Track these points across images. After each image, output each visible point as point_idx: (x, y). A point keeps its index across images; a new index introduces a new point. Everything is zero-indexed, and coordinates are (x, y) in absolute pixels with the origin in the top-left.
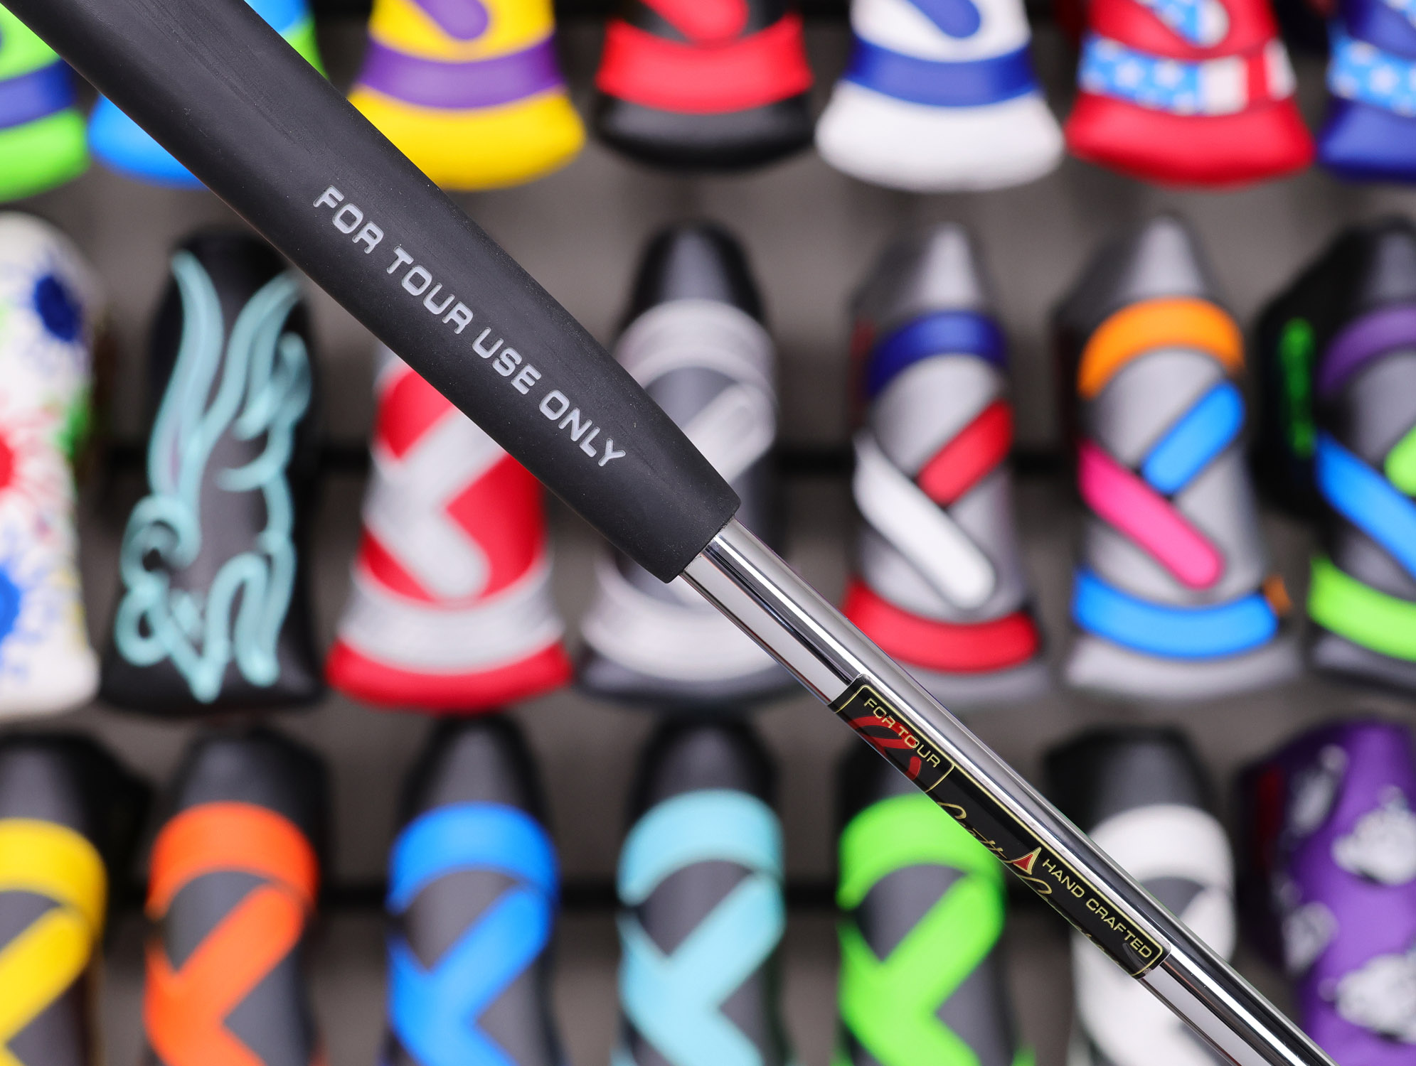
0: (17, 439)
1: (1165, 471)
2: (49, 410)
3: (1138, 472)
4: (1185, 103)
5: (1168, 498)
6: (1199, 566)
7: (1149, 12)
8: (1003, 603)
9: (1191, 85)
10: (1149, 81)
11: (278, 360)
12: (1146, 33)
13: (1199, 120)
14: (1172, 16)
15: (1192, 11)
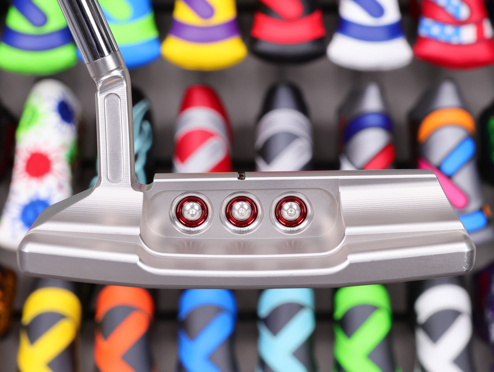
0: (52, 156)
1: (448, 168)
2: (63, 147)
3: (439, 168)
4: (455, 40)
5: (449, 177)
6: (460, 201)
7: (442, 9)
9: (457, 34)
10: (442, 32)
11: (141, 130)
12: (441, 16)
13: (460, 46)
14: (451, 10)
15: (457, 8)
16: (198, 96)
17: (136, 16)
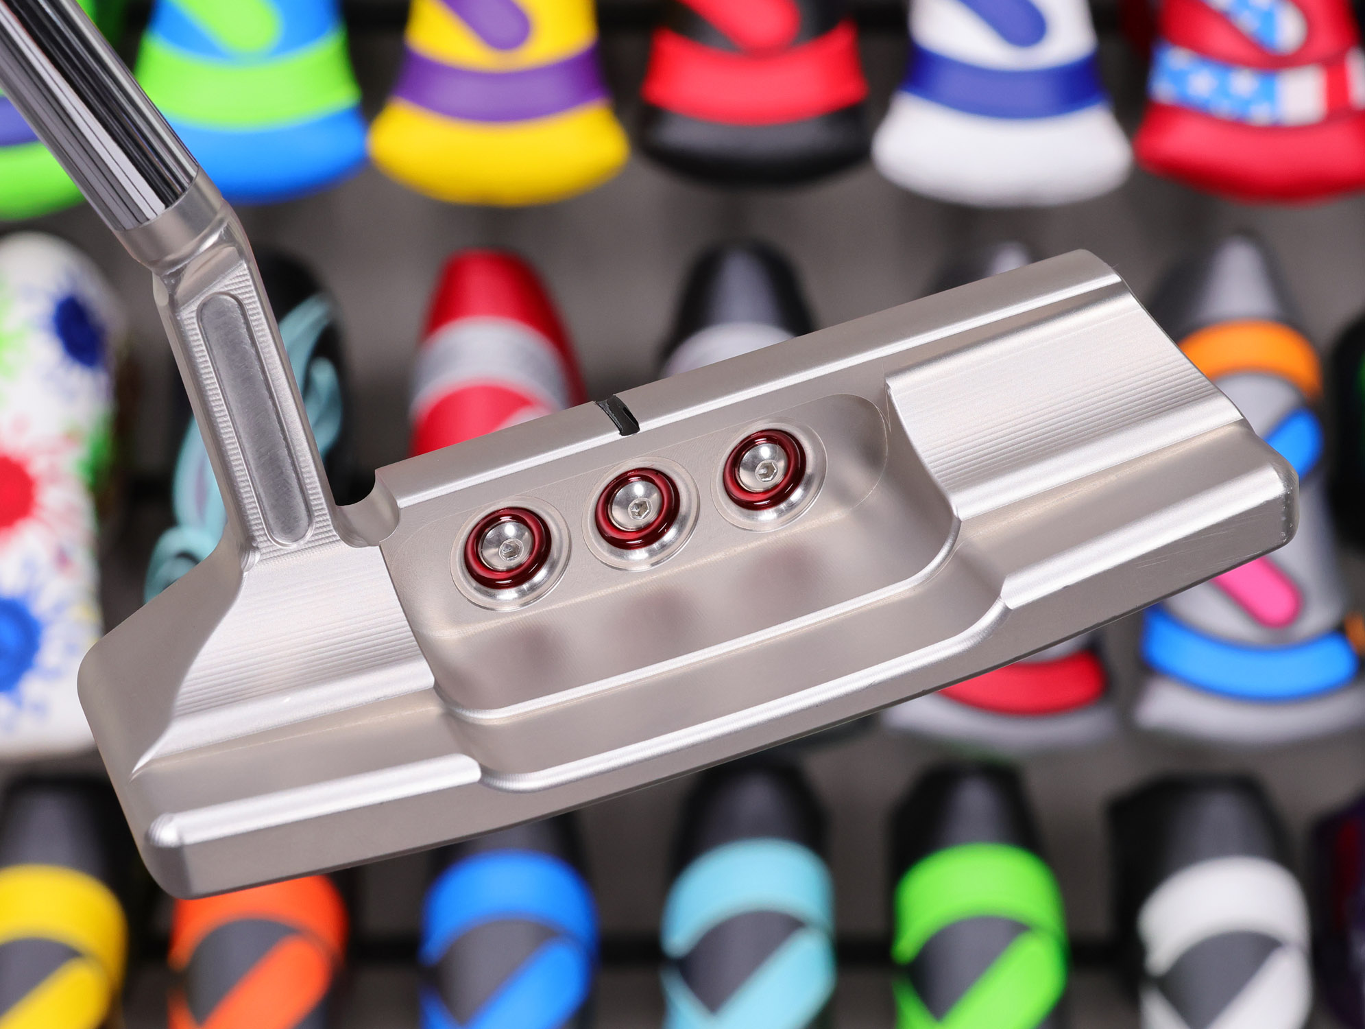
0: (38, 467)
2: (70, 437)
4: (1261, 114)
7: (1223, 18)
9: (1269, 95)
10: (1223, 91)
11: (308, 382)
12: (1220, 40)
13: (1276, 130)
14: (1248, 22)
15: (1268, 17)
16: (480, 283)
17: (293, 40)
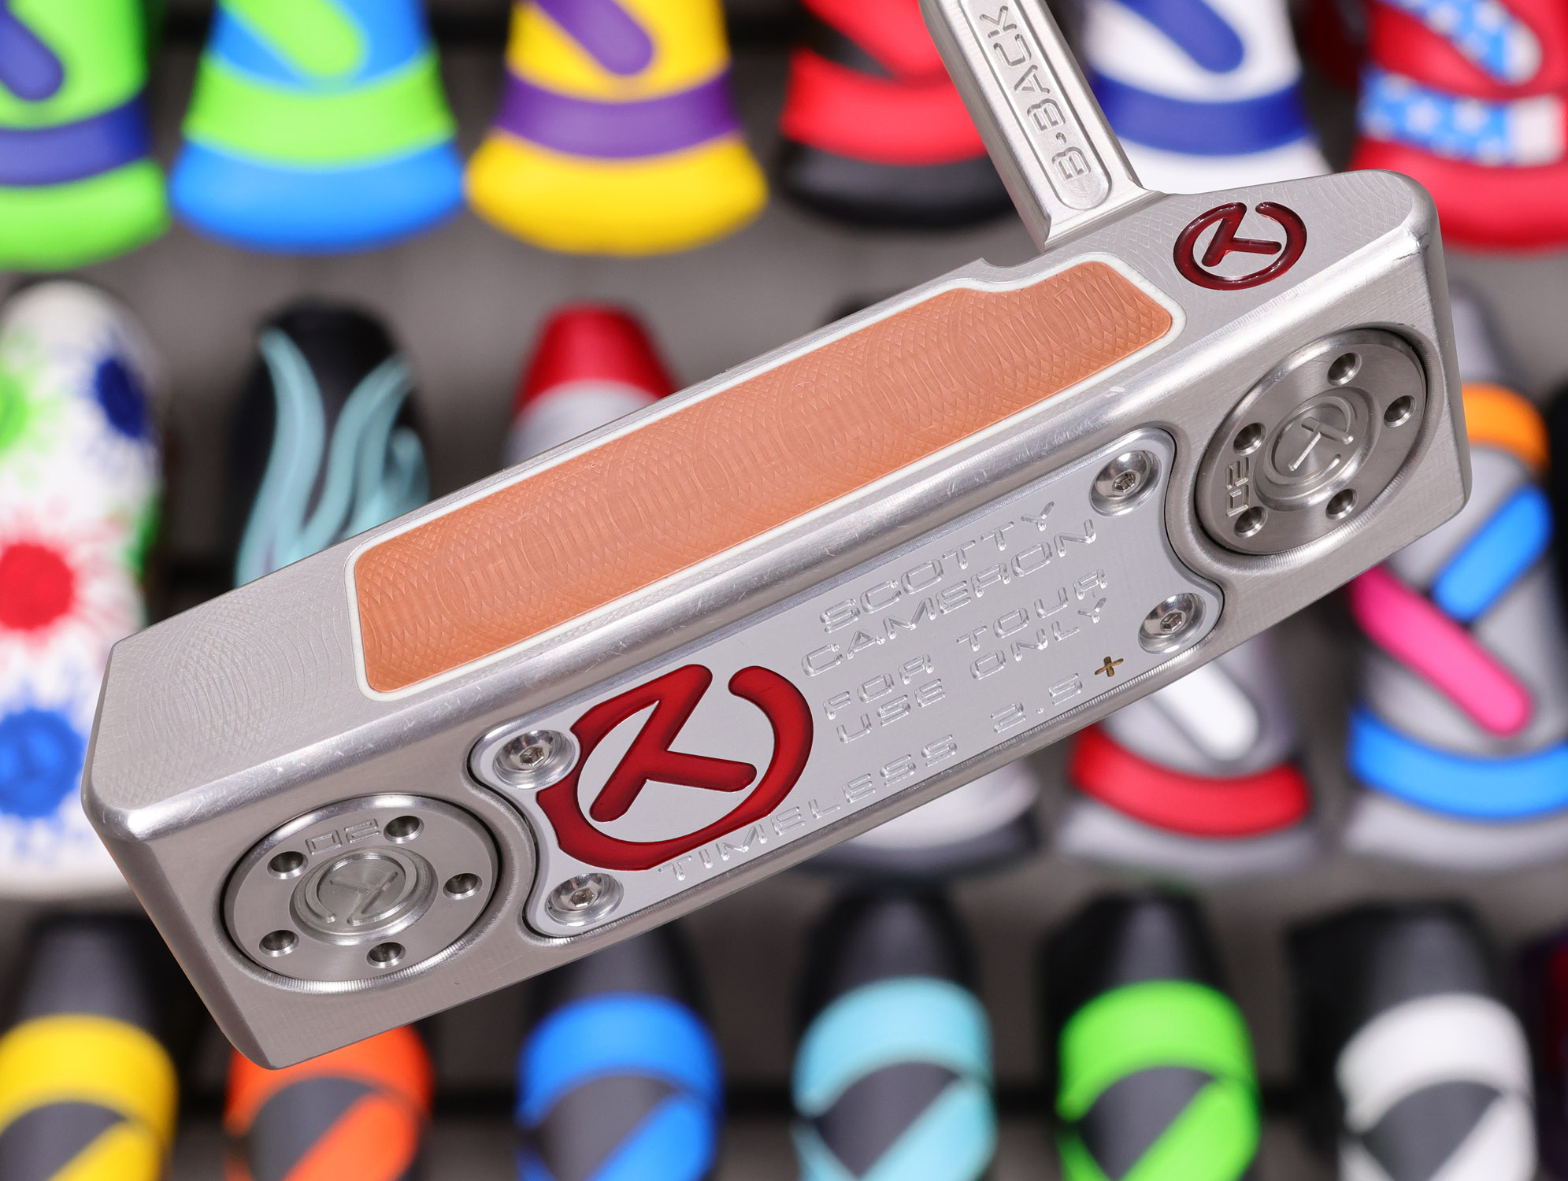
0: (79, 556)
1: (1461, 594)
2: (115, 521)
3: (1428, 595)
4: (1490, 152)
5: (1465, 626)
6: (1503, 707)
7: (1445, 42)
8: (1267, 754)
9: (1498, 129)
10: (1447, 125)
11: (389, 462)
12: (1440, 65)
13: (1509, 171)
14: (1474, 46)
15: (1497, 42)
16: (585, 345)
17: (379, 64)
